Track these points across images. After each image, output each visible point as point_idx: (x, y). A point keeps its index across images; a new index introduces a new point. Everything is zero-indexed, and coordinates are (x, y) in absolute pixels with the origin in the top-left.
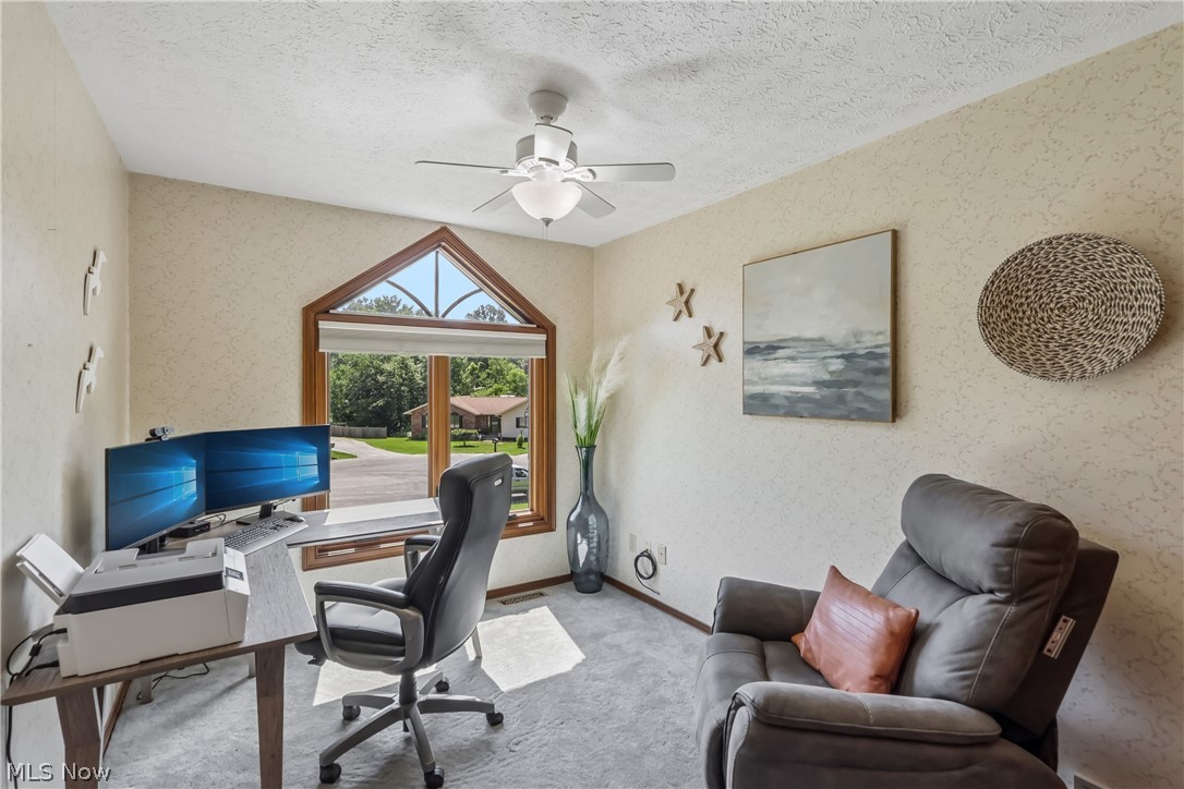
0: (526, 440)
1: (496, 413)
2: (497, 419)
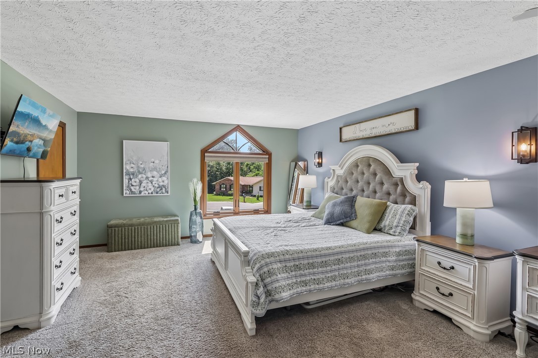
0: (261, 196)
1: (251, 184)
2: (252, 187)
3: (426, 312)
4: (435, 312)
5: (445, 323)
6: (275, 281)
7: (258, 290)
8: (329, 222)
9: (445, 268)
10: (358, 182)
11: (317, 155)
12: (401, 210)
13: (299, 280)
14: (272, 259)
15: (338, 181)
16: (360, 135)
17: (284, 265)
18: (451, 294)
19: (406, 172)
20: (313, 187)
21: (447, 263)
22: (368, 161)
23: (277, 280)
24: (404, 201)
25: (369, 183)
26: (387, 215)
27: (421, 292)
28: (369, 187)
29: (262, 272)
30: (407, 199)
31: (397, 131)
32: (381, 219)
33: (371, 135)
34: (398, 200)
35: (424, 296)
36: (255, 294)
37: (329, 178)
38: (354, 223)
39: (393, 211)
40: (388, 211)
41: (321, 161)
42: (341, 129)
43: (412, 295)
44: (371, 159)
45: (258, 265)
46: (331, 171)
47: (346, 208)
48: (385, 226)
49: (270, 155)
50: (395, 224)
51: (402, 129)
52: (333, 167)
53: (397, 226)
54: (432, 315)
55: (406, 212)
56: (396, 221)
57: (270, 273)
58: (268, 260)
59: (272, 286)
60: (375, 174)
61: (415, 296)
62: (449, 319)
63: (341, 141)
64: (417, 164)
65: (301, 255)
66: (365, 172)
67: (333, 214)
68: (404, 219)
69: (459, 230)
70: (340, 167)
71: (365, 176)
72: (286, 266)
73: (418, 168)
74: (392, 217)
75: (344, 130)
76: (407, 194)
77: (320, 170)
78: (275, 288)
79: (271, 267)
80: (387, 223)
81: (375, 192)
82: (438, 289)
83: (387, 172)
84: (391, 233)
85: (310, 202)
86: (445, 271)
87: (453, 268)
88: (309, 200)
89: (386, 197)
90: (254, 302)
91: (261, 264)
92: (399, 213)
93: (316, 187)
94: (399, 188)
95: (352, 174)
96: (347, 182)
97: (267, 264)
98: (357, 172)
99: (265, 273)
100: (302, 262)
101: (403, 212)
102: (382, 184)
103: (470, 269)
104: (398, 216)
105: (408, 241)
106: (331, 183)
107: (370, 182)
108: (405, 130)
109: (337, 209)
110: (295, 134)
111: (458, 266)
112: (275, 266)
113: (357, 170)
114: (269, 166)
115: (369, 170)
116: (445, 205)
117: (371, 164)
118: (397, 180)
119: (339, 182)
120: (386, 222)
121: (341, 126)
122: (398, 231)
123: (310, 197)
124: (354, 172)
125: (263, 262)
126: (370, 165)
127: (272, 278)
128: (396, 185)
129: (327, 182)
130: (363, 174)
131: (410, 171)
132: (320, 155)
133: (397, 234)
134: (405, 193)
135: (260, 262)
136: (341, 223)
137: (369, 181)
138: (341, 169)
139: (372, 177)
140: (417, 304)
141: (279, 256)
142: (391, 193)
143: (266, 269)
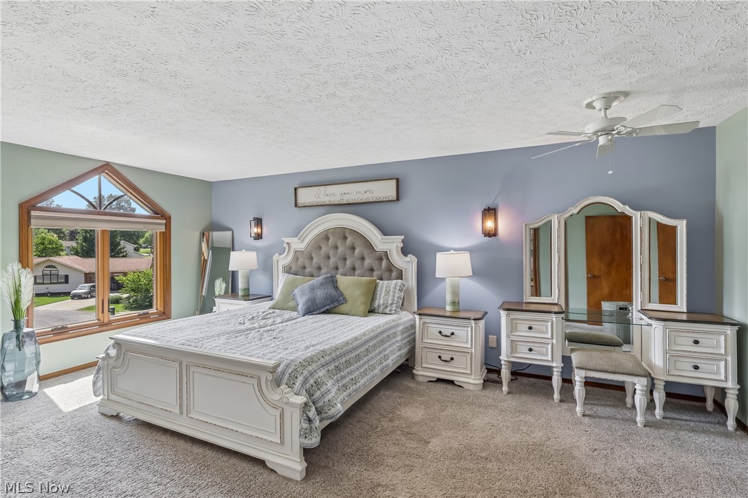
3: (430, 383)
4: (439, 380)
5: (450, 387)
6: (326, 393)
7: (309, 411)
8: (309, 311)
9: (446, 336)
10: (329, 258)
11: (253, 223)
12: (392, 286)
13: (340, 385)
14: (314, 365)
15: (296, 258)
16: (327, 200)
17: (326, 369)
18: (452, 359)
19: (391, 245)
20: (251, 269)
21: (447, 331)
22: (343, 233)
23: (329, 391)
24: (390, 276)
25: (345, 259)
26: (378, 293)
27: (424, 365)
28: (345, 264)
29: (308, 386)
30: (394, 274)
31: (375, 199)
32: (373, 299)
33: (341, 202)
34: (383, 276)
35: (426, 369)
36: (305, 418)
37: (280, 254)
38: (344, 308)
39: (384, 289)
40: (379, 289)
41: (259, 231)
42: (296, 189)
43: (414, 371)
44: (347, 231)
45: (300, 379)
46: (285, 245)
47: (331, 291)
48: (379, 306)
49: (168, 219)
50: (390, 302)
51: (381, 198)
52: (287, 240)
53: (392, 304)
54: (436, 384)
55: (398, 288)
56: (390, 298)
57: (318, 384)
58: (310, 368)
59: (324, 400)
60: (353, 248)
61: (418, 371)
62: (451, 382)
63: (296, 206)
64: (403, 237)
65: (338, 353)
66: (339, 245)
67: (315, 300)
68: (397, 295)
69: (449, 298)
70: (299, 239)
71: (339, 250)
72: (328, 371)
73: (403, 241)
74: (385, 295)
75: (300, 191)
76: (393, 269)
77: (259, 243)
78: (329, 401)
79: (317, 376)
80: (382, 302)
81: (354, 269)
82: (440, 357)
83: (369, 245)
84: (388, 312)
85: (248, 289)
86: (446, 338)
87: (453, 334)
88: (246, 287)
89: (368, 273)
90: (306, 429)
91: (304, 375)
92: (392, 289)
93: (257, 268)
94: (384, 263)
95: (320, 248)
96: (311, 258)
97: (311, 374)
98: (328, 246)
99: (312, 386)
100: (341, 361)
101: (395, 288)
102: (363, 259)
103: (467, 331)
104: (391, 293)
105: (406, 317)
106: (283, 260)
107: (347, 257)
108: (385, 200)
109: (319, 293)
110: (207, 188)
111: (457, 331)
112: (321, 374)
113: (328, 244)
114: (166, 237)
115: (345, 243)
116: (436, 276)
117: (347, 236)
118: (381, 254)
119: (298, 259)
120: (380, 301)
121: (296, 186)
122: (394, 309)
123: (248, 283)
124: (322, 246)
125: (305, 372)
126: (345, 238)
127: (322, 390)
128: (381, 259)
129: (278, 260)
130: (336, 247)
131: (396, 244)
132: (259, 222)
133: (393, 312)
134: (390, 268)
135: (302, 373)
136: (327, 310)
137: (345, 256)
138: (302, 242)
139: (349, 252)
140: (421, 379)
141: (319, 359)
142: (375, 268)
143: (312, 381)
